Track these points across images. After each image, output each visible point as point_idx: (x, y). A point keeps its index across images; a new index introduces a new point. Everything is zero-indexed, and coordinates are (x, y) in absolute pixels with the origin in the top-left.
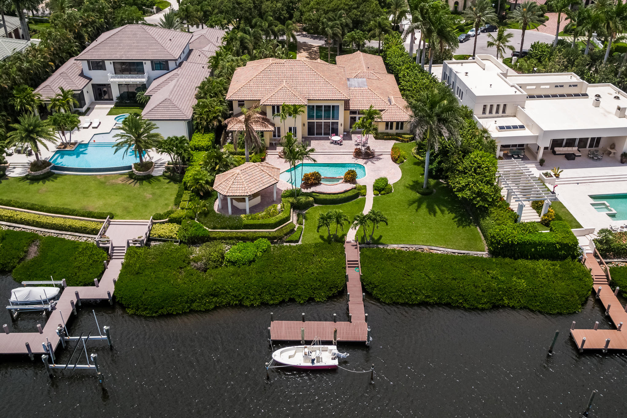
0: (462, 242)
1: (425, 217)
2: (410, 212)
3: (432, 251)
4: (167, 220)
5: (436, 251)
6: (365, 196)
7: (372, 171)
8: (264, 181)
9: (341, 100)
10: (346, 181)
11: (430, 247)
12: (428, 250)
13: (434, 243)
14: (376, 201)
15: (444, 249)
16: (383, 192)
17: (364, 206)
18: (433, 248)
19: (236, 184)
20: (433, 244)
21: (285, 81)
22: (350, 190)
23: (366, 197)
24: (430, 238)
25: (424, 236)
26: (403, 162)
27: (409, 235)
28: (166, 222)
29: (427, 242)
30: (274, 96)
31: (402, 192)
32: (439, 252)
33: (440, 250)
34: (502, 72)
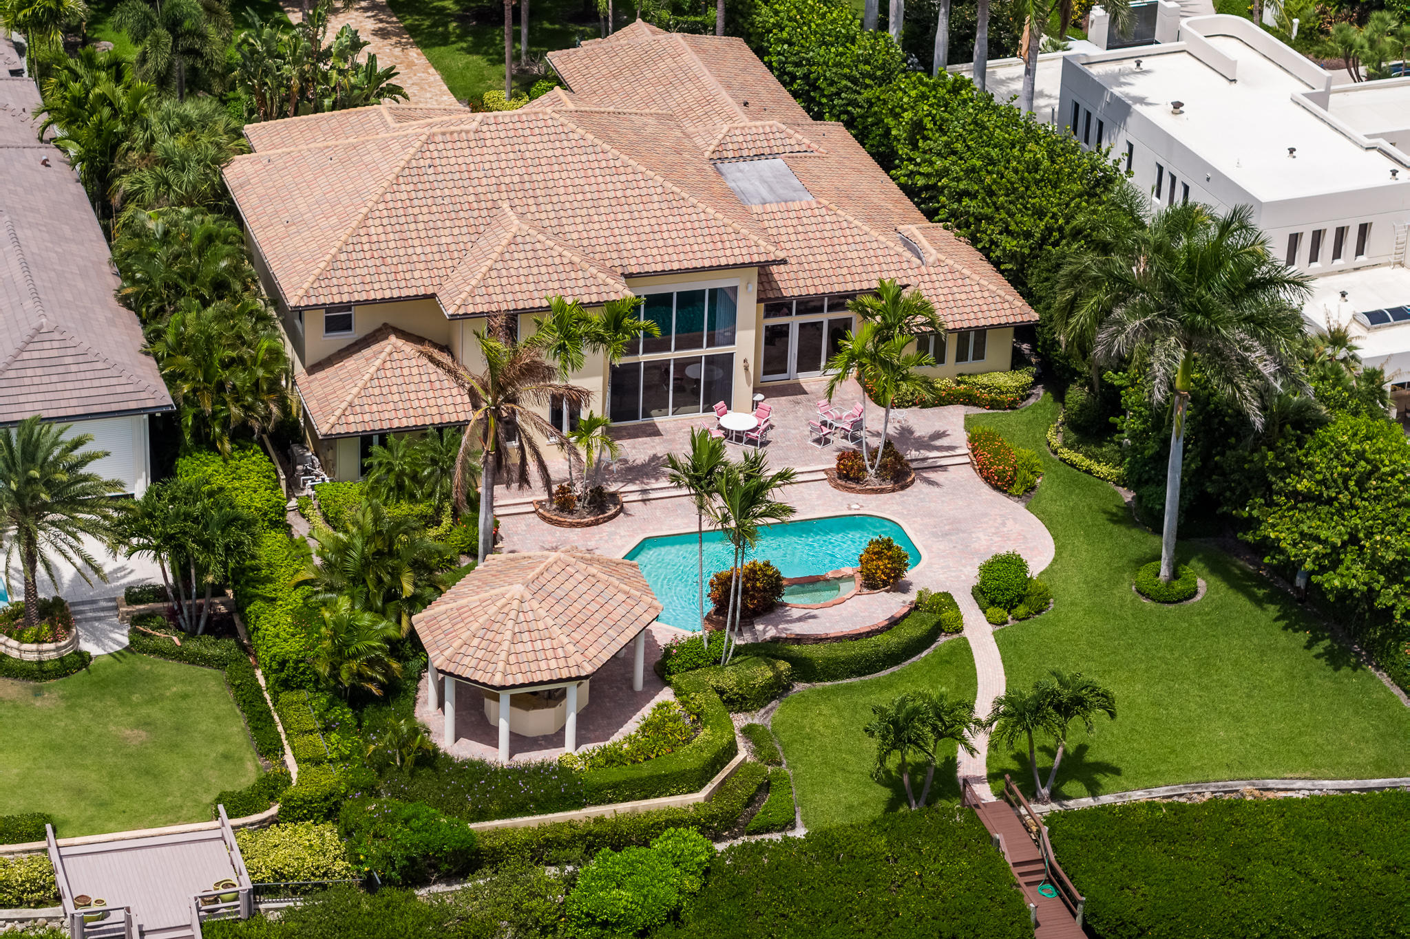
0: (1361, 751)
1: (1205, 681)
2: (1146, 671)
3: (1270, 795)
4: (274, 810)
5: (1283, 794)
6: (958, 630)
7: (935, 535)
8: (615, 616)
9: (743, 265)
10: (871, 583)
11: (1260, 783)
12: (1257, 793)
13: (1271, 767)
14: (1006, 645)
15: (1309, 784)
16: (1021, 610)
17: (973, 668)
18: (1271, 783)
19: (526, 636)
20: (1267, 772)
21: (506, 205)
22: (905, 616)
23: (966, 633)
24: (1248, 751)
25: (1224, 747)
26: (1033, 488)
27: (1173, 751)
28: (274, 821)
29: (1243, 765)
30: (494, 274)
31: (1087, 602)
32: (1300, 795)
33: (1301, 788)
34: (1309, 90)
